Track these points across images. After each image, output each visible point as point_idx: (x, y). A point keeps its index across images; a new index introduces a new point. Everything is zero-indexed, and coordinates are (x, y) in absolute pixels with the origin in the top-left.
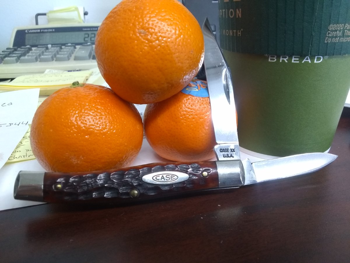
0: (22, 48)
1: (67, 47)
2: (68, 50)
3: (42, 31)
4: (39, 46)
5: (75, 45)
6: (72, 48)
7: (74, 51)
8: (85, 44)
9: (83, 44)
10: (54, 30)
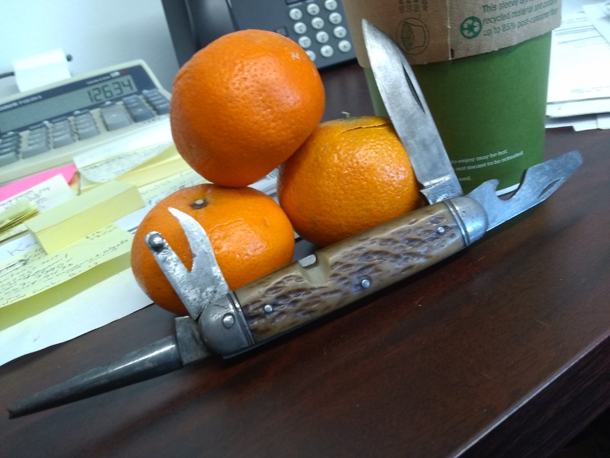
0: (6, 138)
3: (21, 103)
4: (32, 128)
5: (87, 110)
10: (40, 97)
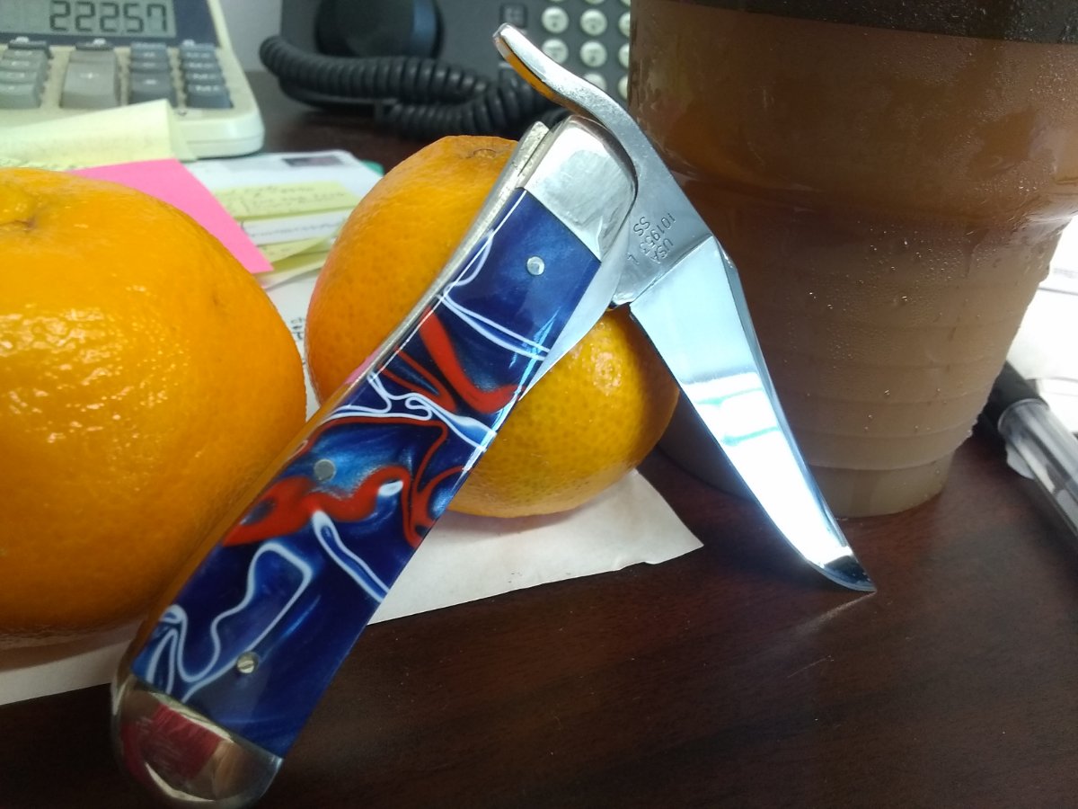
1: (18, 53)
2: (26, 64)
5: (45, 41)
6: (40, 55)
7: (49, 67)
8: (87, 45)
9: (80, 44)
